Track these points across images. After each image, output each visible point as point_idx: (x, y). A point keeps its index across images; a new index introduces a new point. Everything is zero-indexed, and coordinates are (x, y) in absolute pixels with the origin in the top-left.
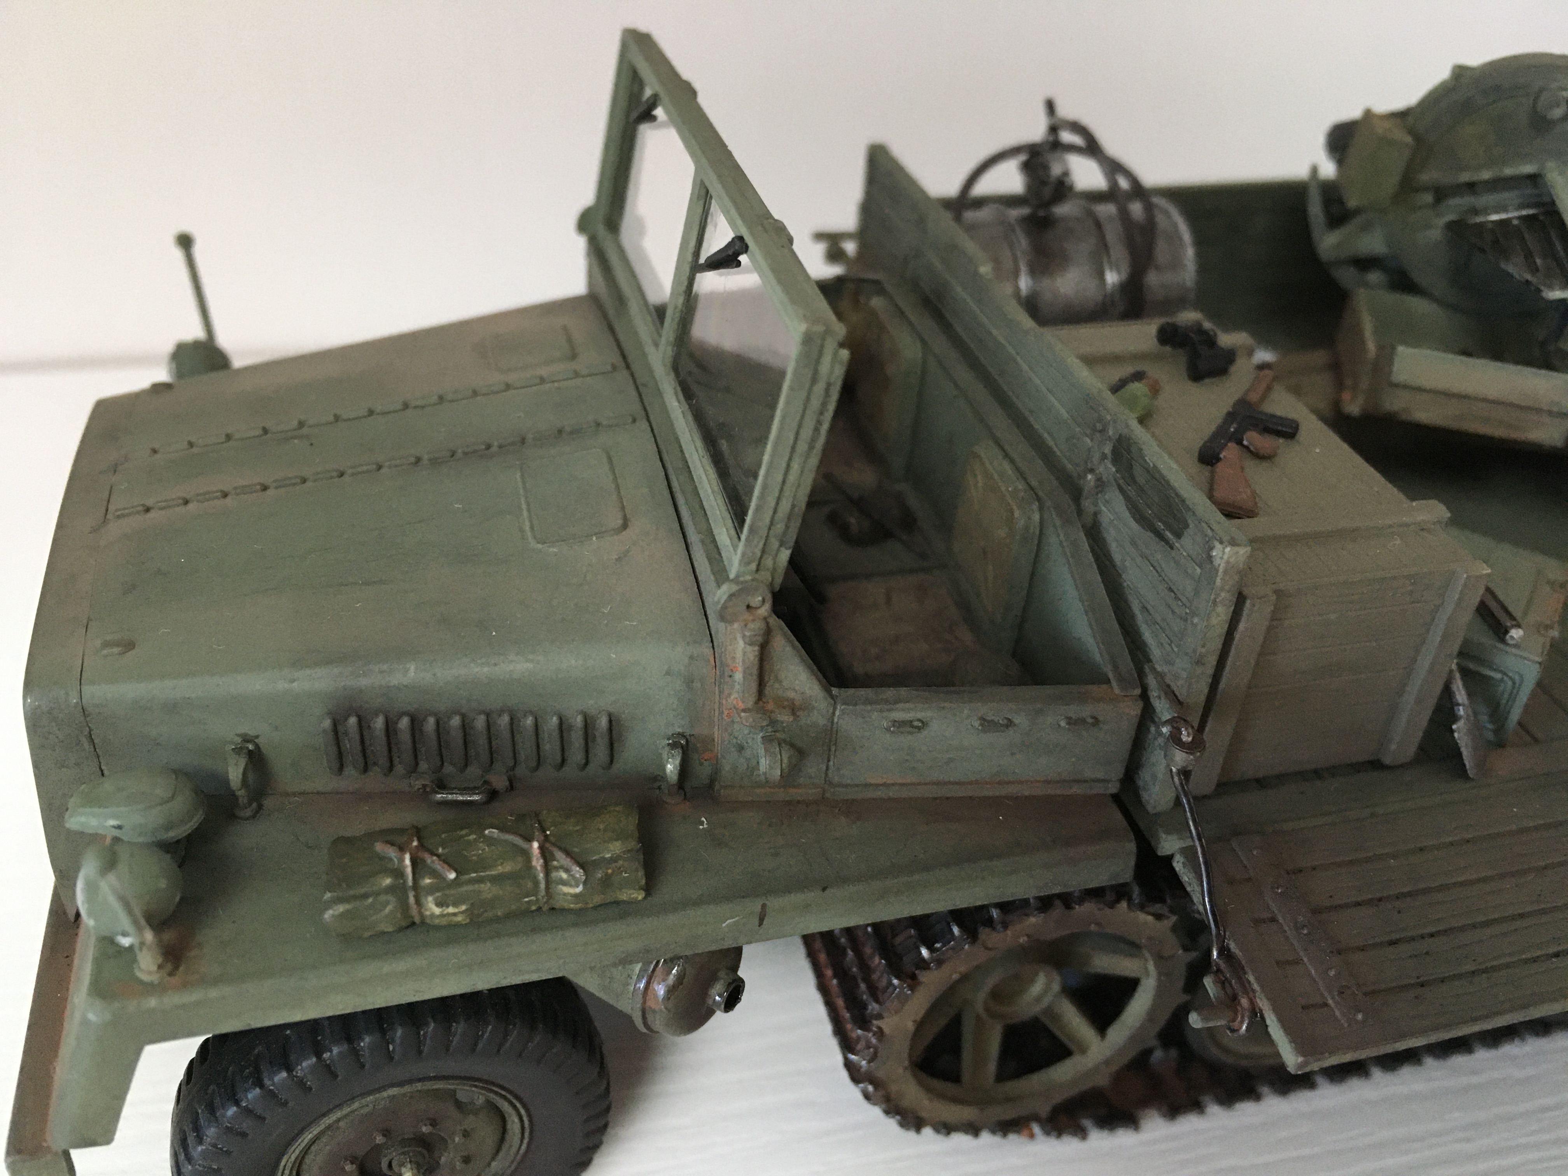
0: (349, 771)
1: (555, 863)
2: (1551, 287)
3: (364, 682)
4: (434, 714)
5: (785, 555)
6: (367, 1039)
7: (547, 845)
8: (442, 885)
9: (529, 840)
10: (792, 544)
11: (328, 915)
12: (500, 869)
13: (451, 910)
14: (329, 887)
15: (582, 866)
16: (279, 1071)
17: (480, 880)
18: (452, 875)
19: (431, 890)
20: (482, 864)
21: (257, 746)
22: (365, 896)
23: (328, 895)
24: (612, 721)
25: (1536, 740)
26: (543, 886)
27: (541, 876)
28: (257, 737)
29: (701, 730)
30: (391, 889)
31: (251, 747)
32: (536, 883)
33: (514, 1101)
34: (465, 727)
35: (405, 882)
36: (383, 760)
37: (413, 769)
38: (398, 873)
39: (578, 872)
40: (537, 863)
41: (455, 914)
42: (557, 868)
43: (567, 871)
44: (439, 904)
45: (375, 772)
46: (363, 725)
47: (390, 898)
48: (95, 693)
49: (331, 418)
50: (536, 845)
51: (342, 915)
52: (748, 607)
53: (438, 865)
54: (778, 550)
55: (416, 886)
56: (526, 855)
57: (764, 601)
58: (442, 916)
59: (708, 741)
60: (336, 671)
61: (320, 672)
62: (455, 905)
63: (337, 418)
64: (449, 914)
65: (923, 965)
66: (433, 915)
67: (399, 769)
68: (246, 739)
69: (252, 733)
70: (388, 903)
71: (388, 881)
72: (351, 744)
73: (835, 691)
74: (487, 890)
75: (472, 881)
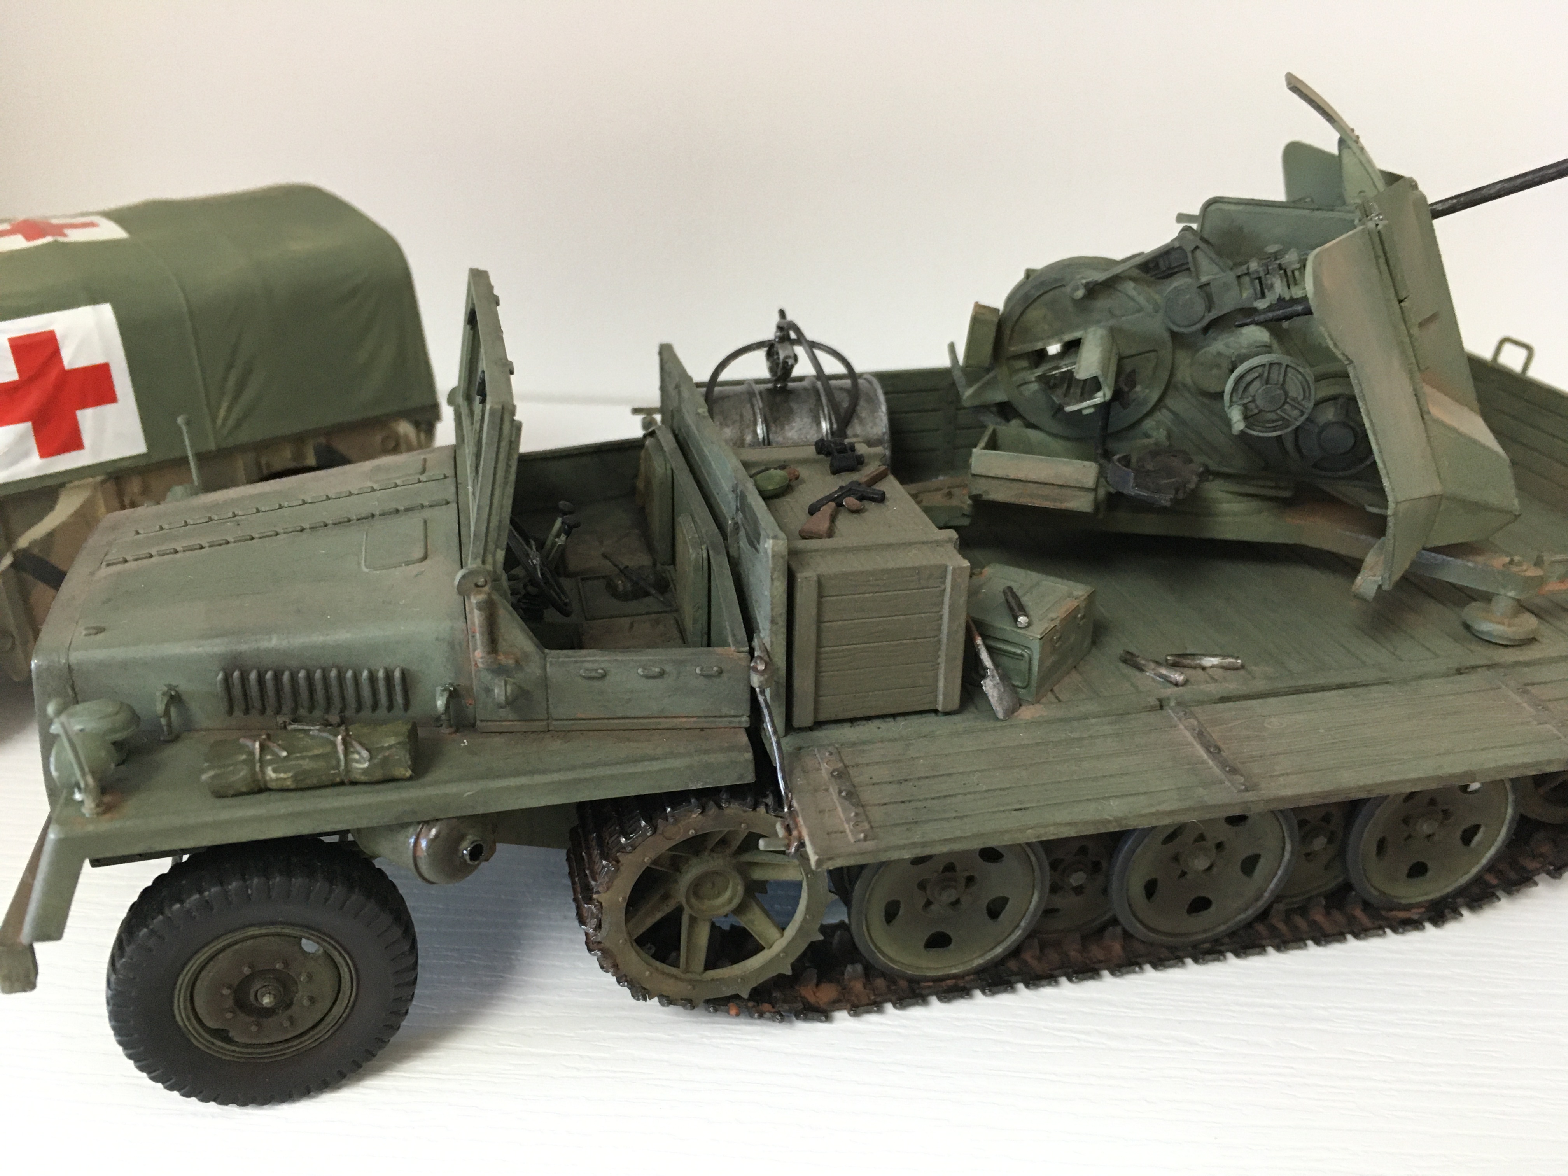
0: (238, 713)
1: (352, 749)
2: (1068, 404)
3: (244, 647)
4: (289, 669)
5: (501, 555)
6: (234, 884)
7: (348, 739)
8: (277, 758)
9: (336, 736)
10: (505, 546)
11: (204, 777)
12: (316, 752)
13: (282, 775)
14: (206, 761)
15: (367, 750)
16: (175, 903)
17: (303, 758)
18: (285, 754)
19: (270, 762)
20: (306, 749)
21: (177, 692)
22: (229, 765)
23: (206, 764)
24: (403, 674)
25: (1060, 701)
26: (343, 763)
27: (342, 757)
28: (177, 686)
29: (463, 682)
30: (244, 762)
31: (173, 693)
32: (338, 761)
33: (343, 952)
34: (309, 678)
35: (254, 757)
36: (257, 704)
37: (278, 711)
38: (251, 753)
39: (365, 753)
40: (340, 748)
41: (285, 779)
42: (353, 753)
43: (359, 753)
44: (275, 771)
45: (254, 713)
46: (244, 678)
47: (244, 767)
48: (75, 657)
49: (255, 511)
50: (340, 737)
51: (213, 777)
52: (477, 586)
53: (276, 749)
54: (495, 551)
55: (261, 760)
56: (334, 745)
57: (486, 582)
58: (277, 779)
59: (469, 690)
60: (226, 640)
61: (218, 641)
62: (285, 772)
63: (258, 511)
64: (281, 779)
65: (622, 849)
66: (272, 780)
67: (269, 711)
68: (170, 687)
69: (174, 684)
70: (243, 769)
71: (244, 757)
72: (237, 691)
73: (547, 651)
74: (306, 764)
75: (297, 759)
